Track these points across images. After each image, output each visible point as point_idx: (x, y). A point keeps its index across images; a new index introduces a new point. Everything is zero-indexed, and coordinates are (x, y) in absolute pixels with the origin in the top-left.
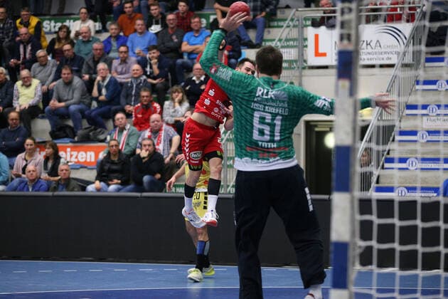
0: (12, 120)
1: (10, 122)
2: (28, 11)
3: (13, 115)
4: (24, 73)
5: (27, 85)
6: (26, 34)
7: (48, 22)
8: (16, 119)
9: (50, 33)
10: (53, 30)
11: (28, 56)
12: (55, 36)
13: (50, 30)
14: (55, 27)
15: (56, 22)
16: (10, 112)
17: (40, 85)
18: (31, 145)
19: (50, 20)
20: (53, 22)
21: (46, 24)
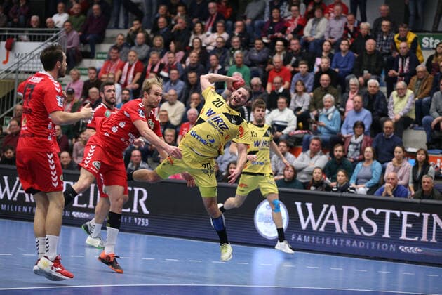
0: (387, 128)
1: (385, 129)
2: (405, 28)
3: (388, 123)
4: (400, 84)
5: (402, 96)
6: (404, 48)
7: (427, 39)
8: (390, 128)
9: (429, 49)
10: (431, 46)
11: (405, 70)
12: (433, 52)
13: (429, 46)
14: (433, 43)
15: (434, 39)
16: (385, 121)
17: (413, 96)
18: (400, 152)
19: (429, 37)
20: (431, 38)
21: (425, 40)
